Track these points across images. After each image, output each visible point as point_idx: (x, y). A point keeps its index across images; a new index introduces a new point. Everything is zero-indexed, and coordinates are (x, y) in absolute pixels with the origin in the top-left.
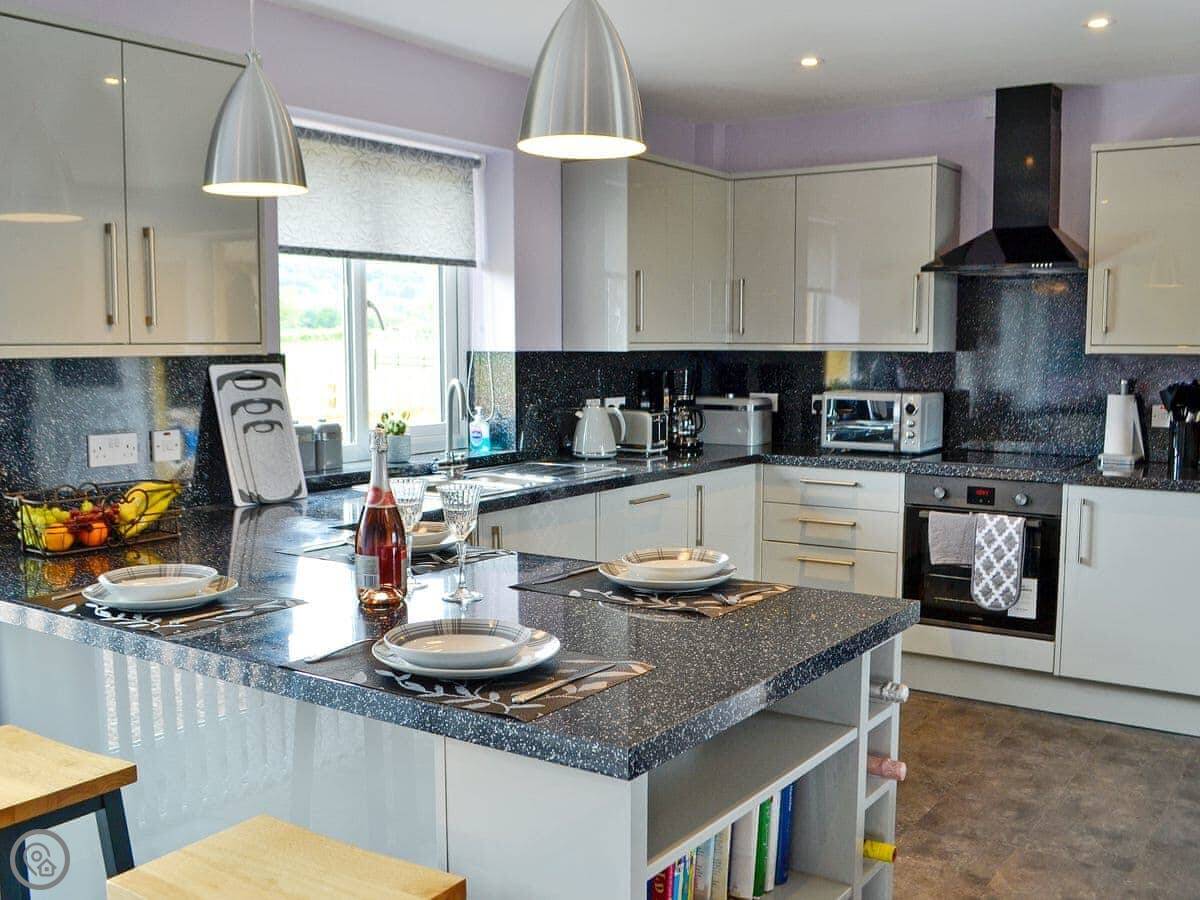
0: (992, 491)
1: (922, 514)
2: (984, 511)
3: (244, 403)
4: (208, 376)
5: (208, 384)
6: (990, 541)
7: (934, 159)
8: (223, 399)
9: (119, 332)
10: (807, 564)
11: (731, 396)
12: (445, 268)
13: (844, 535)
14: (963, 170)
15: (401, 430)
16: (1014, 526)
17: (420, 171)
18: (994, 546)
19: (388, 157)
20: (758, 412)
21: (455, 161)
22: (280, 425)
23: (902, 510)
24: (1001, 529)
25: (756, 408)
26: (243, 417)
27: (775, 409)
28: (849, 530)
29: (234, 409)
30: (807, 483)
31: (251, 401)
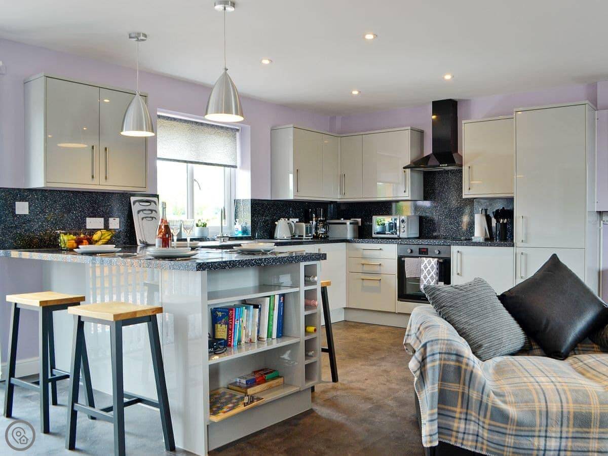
0: (427, 249)
1: (403, 259)
2: (424, 257)
3: (143, 210)
4: (130, 200)
5: (130, 203)
6: (426, 268)
7: (409, 128)
8: (135, 208)
9: (96, 181)
10: (364, 281)
11: (342, 219)
12: (226, 168)
13: (377, 269)
14: (425, 132)
15: (205, 225)
16: (434, 262)
17: (214, 133)
18: (427, 270)
19: (202, 127)
20: (351, 225)
21: (229, 129)
22: (155, 218)
23: (397, 258)
24: (429, 263)
25: (351, 223)
26: (142, 215)
27: (360, 225)
28: (379, 267)
29: (139, 212)
30: (364, 249)
31: (145, 210)
